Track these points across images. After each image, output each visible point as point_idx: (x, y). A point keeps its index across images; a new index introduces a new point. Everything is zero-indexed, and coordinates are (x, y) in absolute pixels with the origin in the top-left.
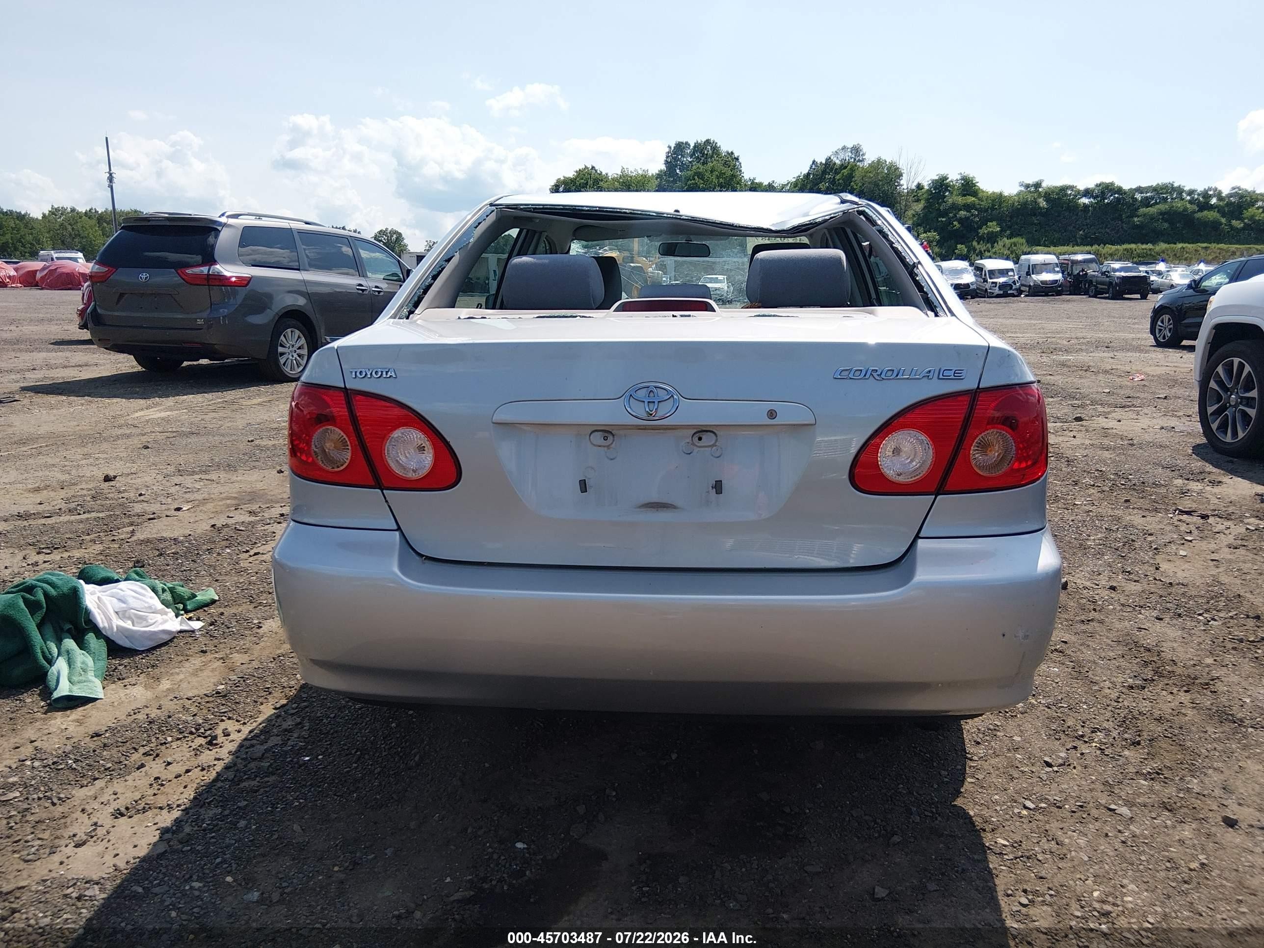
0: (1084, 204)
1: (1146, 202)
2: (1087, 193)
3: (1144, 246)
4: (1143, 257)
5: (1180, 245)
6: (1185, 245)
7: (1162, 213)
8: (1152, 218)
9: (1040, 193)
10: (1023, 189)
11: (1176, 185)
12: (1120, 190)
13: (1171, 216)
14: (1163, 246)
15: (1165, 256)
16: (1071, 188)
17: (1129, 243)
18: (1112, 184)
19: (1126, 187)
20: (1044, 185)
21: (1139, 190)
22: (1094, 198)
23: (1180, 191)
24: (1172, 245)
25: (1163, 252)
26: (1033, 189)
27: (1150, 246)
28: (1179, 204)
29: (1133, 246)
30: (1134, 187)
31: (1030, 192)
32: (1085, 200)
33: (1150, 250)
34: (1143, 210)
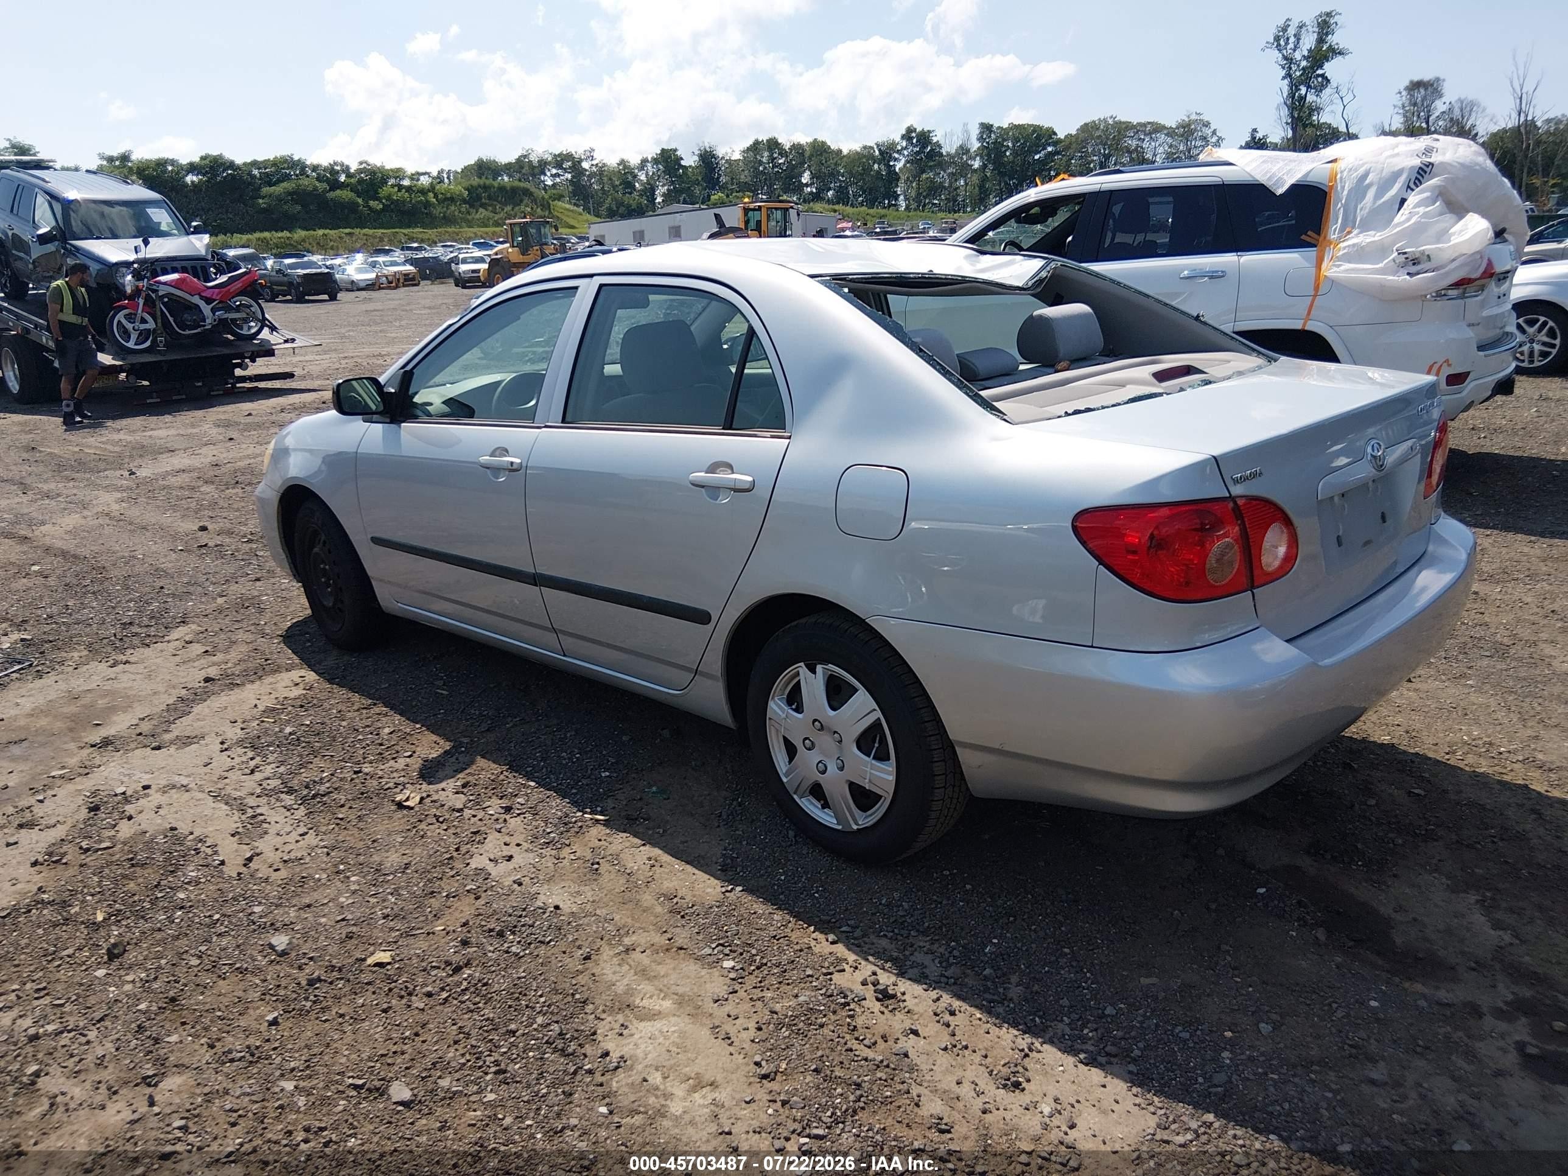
0: (192, 182)
1: (268, 180)
2: (192, 168)
3: (280, 234)
4: (282, 248)
5: (320, 232)
6: (327, 231)
7: (290, 194)
8: (279, 199)
9: (131, 168)
10: (105, 163)
11: (296, 158)
12: (231, 165)
13: (299, 196)
14: (300, 234)
15: (307, 245)
16: (173, 162)
17: (261, 231)
18: (220, 156)
19: (239, 161)
20: (134, 157)
21: (255, 164)
22: (204, 175)
23: (300, 166)
24: (312, 232)
25: (304, 240)
26: (117, 163)
27: (286, 234)
28: (305, 182)
29: (266, 234)
30: (249, 161)
31: (115, 167)
32: (190, 179)
33: (288, 238)
34: (266, 190)
